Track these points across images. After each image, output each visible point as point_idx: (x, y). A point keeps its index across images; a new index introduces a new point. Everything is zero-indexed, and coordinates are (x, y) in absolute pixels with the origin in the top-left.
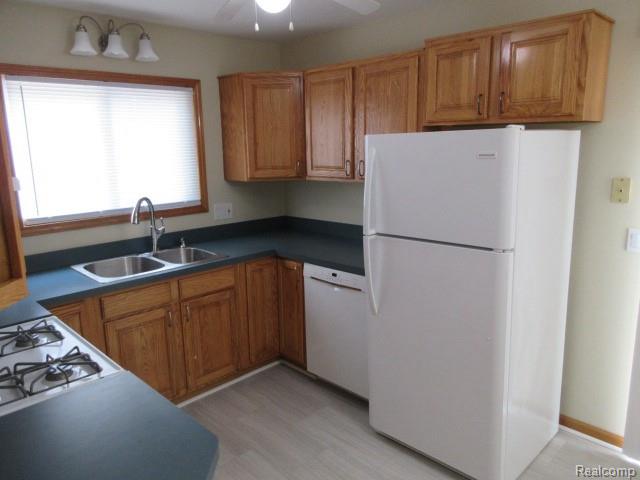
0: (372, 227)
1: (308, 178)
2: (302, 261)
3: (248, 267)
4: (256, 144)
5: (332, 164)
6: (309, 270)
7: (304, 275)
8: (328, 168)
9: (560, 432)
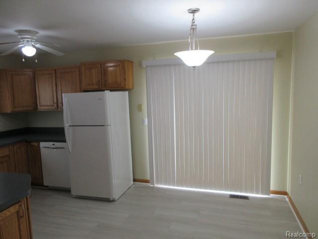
0: (67, 123)
1: (38, 110)
2: (39, 141)
3: (15, 147)
4: (14, 97)
5: (49, 104)
6: (42, 144)
7: (41, 146)
8: (47, 106)
9: (134, 184)
